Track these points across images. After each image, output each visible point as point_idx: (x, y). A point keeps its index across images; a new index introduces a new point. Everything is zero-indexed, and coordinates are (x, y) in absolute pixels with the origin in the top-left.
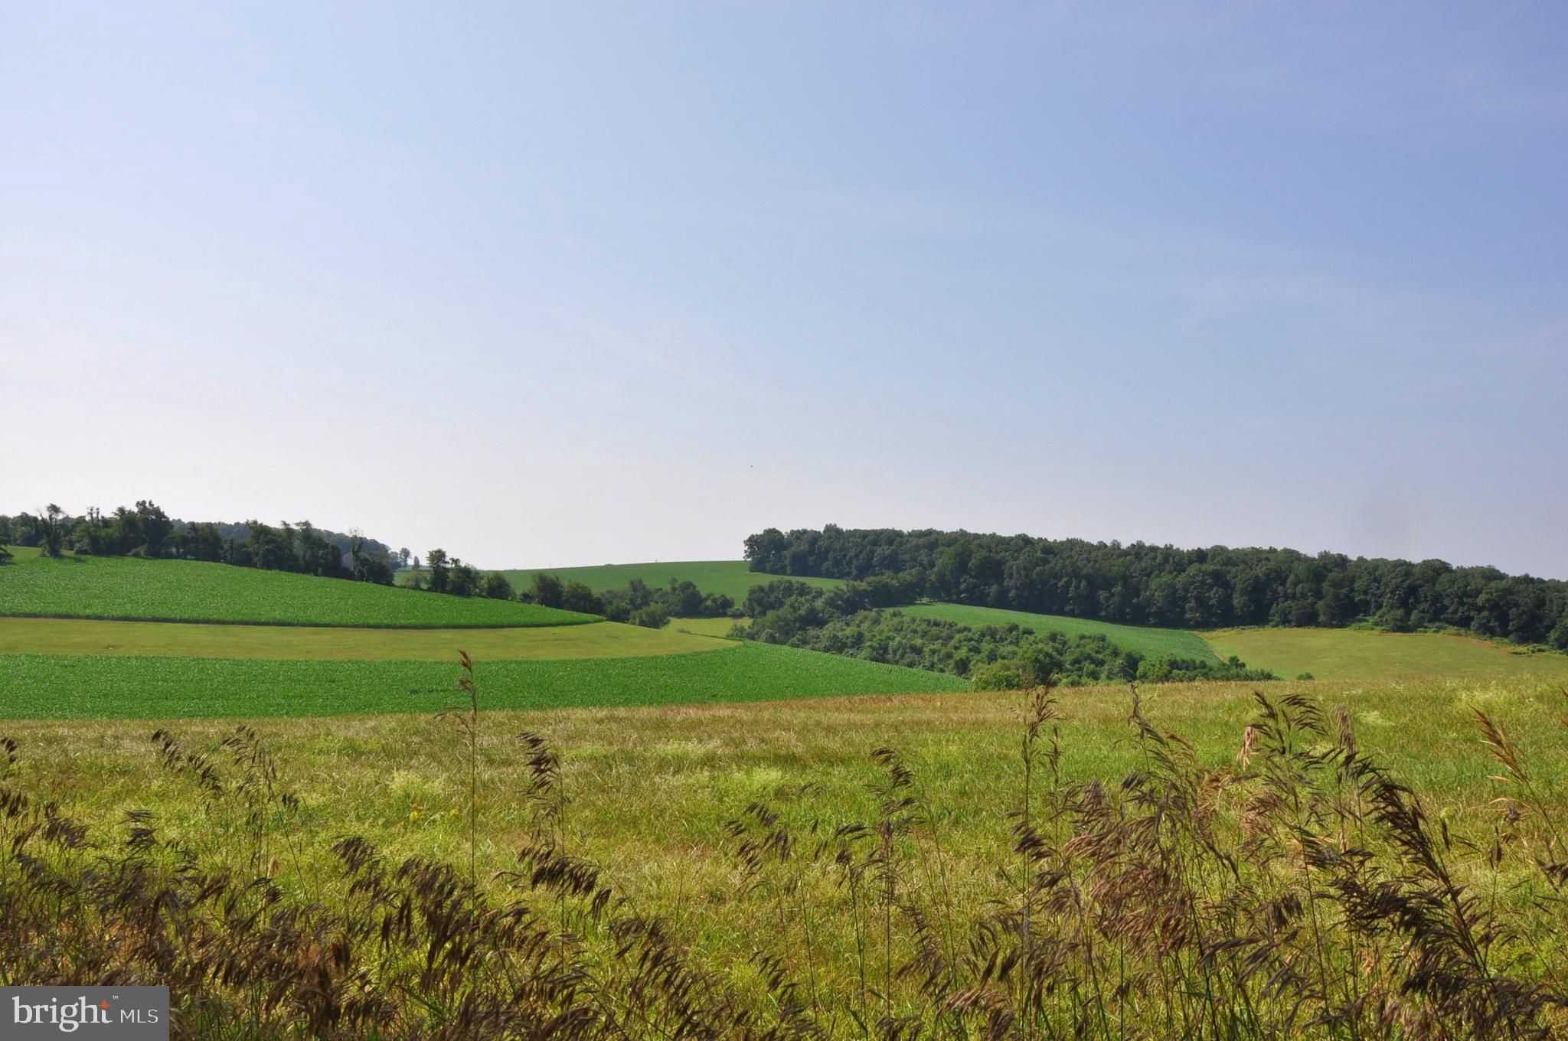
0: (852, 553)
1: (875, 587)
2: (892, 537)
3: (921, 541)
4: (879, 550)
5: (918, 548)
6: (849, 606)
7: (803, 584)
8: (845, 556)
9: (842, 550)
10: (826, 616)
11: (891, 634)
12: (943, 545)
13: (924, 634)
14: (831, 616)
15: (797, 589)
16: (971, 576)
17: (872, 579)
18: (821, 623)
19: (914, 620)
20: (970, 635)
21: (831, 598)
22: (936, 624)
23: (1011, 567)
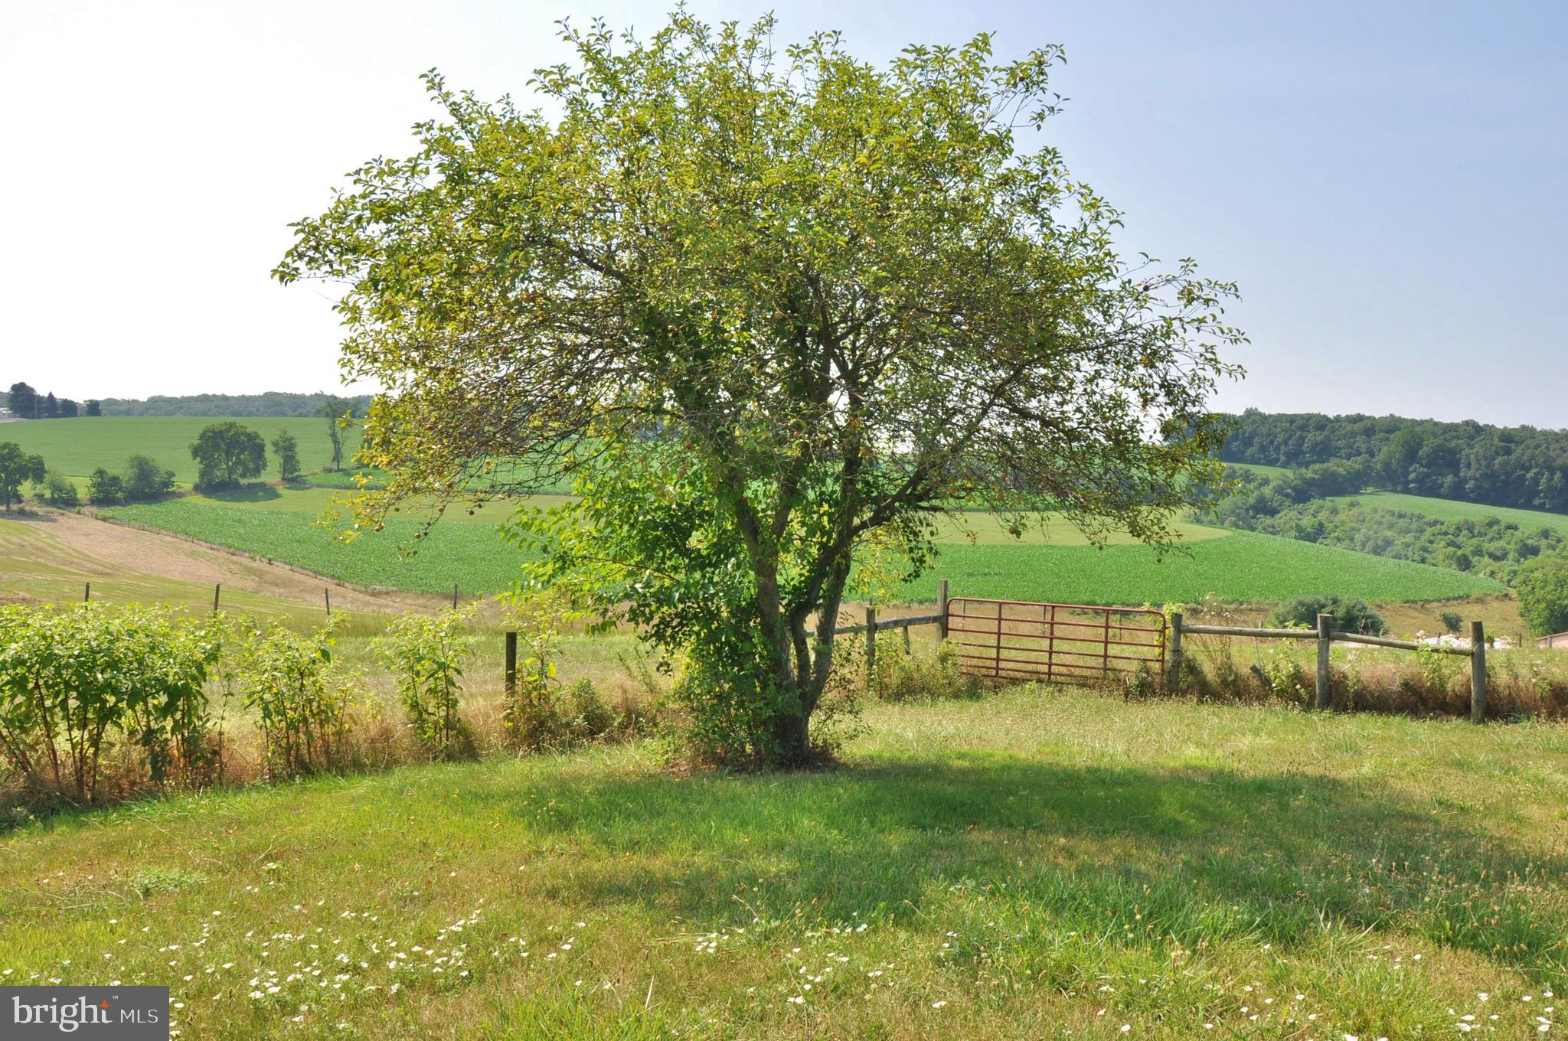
0: (1279, 439)
1: (1322, 475)
2: (1321, 423)
3: (1357, 427)
4: (1310, 436)
5: (1353, 434)
6: (1301, 495)
7: (1247, 471)
8: (1272, 442)
9: (1268, 435)
10: (1275, 505)
11: (1353, 525)
12: (1381, 431)
13: (1391, 526)
14: (1281, 505)
15: (1241, 475)
16: (1421, 465)
17: (1318, 466)
18: (1273, 512)
19: (1375, 511)
20: (1444, 528)
21: (1280, 486)
22: (1401, 516)
23: (1468, 456)
